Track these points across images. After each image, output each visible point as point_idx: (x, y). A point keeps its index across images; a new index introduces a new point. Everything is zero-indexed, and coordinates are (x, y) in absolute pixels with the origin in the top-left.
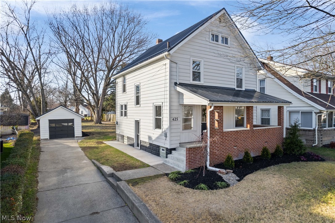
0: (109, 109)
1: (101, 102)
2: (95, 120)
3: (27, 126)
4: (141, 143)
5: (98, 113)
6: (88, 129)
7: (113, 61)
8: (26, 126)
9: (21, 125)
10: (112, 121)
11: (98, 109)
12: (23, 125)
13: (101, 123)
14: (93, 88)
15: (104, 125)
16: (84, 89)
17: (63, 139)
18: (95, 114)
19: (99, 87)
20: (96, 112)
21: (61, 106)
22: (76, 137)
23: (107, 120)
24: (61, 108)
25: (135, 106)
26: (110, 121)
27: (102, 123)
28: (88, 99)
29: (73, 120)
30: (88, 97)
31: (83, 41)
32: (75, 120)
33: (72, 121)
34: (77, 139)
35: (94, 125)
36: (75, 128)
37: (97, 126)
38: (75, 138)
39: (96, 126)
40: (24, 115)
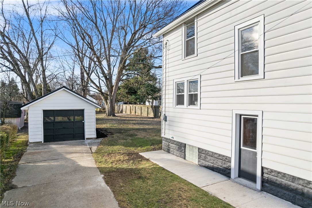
0: (120, 99)
1: (115, 89)
2: (107, 112)
3: (19, 119)
4: (263, 173)
5: (112, 102)
6: (101, 123)
7: (132, 35)
8: (17, 119)
9: (11, 117)
10: (125, 113)
11: (112, 97)
12: (14, 117)
13: (114, 116)
14: (106, 72)
15: (119, 118)
16: (95, 73)
17: (66, 144)
18: (107, 104)
19: (113, 70)
20: (109, 101)
21: (64, 88)
22: (88, 139)
23: (117, 111)
24: (64, 91)
25: (237, 80)
26: (122, 113)
27: (116, 114)
28: (98, 85)
29: (83, 111)
30: (98, 83)
31: (95, 9)
32: (85, 111)
33: (81, 112)
34: (89, 144)
35: (107, 117)
36: (86, 124)
37: (111, 120)
38: (87, 142)
39: (109, 120)
40: (14, 103)
